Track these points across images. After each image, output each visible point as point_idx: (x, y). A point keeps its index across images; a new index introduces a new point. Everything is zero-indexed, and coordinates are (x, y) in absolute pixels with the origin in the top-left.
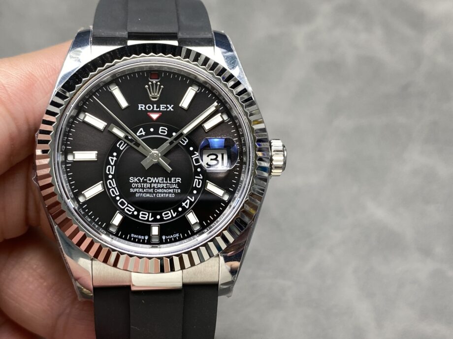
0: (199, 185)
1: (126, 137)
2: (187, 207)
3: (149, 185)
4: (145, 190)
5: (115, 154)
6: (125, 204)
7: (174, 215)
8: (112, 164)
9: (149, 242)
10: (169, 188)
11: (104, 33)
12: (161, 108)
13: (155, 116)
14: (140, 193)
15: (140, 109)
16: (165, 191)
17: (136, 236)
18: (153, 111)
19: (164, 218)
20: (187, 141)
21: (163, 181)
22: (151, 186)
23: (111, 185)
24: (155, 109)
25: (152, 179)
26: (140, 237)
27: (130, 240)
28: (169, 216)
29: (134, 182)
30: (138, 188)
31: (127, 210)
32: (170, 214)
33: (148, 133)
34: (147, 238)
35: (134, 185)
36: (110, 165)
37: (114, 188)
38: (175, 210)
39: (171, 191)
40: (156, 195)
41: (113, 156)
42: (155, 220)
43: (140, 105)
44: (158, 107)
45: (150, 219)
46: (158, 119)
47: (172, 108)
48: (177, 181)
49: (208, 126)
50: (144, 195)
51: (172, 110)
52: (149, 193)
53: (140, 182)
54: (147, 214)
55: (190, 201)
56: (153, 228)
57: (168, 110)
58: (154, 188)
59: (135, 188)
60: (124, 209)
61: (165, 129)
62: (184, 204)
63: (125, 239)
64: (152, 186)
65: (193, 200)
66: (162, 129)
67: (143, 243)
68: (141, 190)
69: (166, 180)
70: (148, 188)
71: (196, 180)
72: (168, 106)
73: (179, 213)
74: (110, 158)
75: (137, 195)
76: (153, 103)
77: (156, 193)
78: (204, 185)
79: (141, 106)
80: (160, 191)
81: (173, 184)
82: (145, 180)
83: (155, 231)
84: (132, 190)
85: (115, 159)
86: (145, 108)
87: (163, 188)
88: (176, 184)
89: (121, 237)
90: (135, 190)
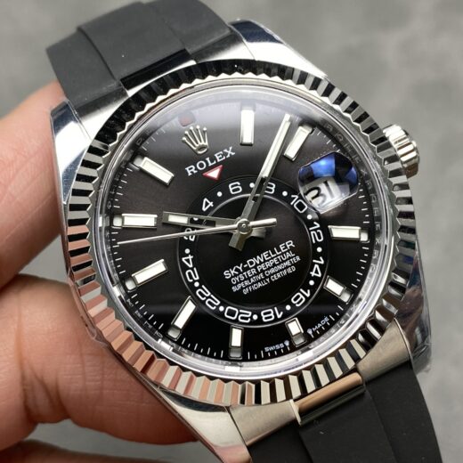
0: (320, 238)
1: (191, 221)
2: (320, 275)
3: (254, 271)
4: (252, 281)
5: (187, 251)
6: (235, 312)
7: (308, 295)
8: (191, 266)
9: (293, 349)
10: (283, 262)
11: (87, 97)
12: (218, 158)
13: (214, 174)
14: (248, 286)
15: (190, 174)
16: (280, 267)
17: (272, 348)
18: (209, 169)
19: (297, 305)
20: (274, 186)
21: (270, 255)
22: (257, 270)
23: (203, 296)
24: (210, 164)
25: (254, 260)
26: (278, 347)
27: (266, 357)
28: (302, 299)
29: (232, 277)
30: (241, 282)
31: (242, 318)
32: (301, 296)
33: (216, 201)
34: (287, 343)
35: (234, 280)
36: (188, 268)
37: (210, 297)
38: (306, 287)
39: (288, 263)
40: (270, 280)
41: (187, 255)
42: (287, 314)
43: (187, 169)
44: (213, 159)
45: (279, 316)
46: (221, 175)
47: (232, 151)
48: (288, 246)
49: (291, 152)
50: (254, 288)
51: (233, 154)
52: (259, 281)
53: (240, 273)
54: (271, 310)
55: (320, 265)
56: (289, 325)
57: (228, 156)
58: (262, 271)
59: (237, 283)
60: (236, 321)
61: (237, 185)
62: (313, 274)
63: (260, 359)
64: (259, 270)
65: (322, 262)
66: (232, 186)
67: (286, 352)
68: (247, 283)
69: (274, 253)
70: (255, 275)
71: (312, 233)
72: (226, 151)
73: (313, 289)
74: (183, 259)
75: (245, 292)
76: (203, 157)
77: (269, 277)
78: (327, 233)
79: (190, 169)
80: (272, 271)
81: (285, 253)
82: (245, 266)
83: (295, 327)
84: (235, 289)
85: (190, 257)
86: (196, 169)
87: (274, 265)
88: (288, 251)
89: (252, 359)
90: (239, 286)
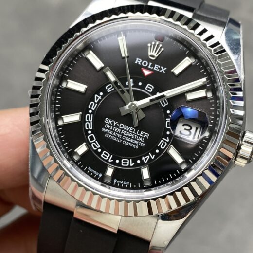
0: (163, 146)
1: (116, 83)
2: (145, 162)
3: (119, 131)
4: (114, 134)
5: (101, 94)
6: (94, 139)
7: (131, 165)
8: (96, 101)
9: (101, 180)
10: (136, 140)
12: (155, 67)
13: (147, 73)
14: (110, 134)
15: (136, 62)
16: (132, 141)
17: (92, 170)
18: (147, 68)
19: (122, 164)
20: (167, 104)
21: (133, 131)
22: (121, 132)
23: (88, 119)
24: (149, 67)
25: (124, 126)
26: (95, 172)
27: (86, 172)
28: (127, 164)
29: (107, 123)
30: (109, 129)
31: (94, 145)
32: (128, 162)
33: (136, 85)
34: (100, 175)
35: (107, 126)
36: (94, 101)
37: (90, 122)
38: (134, 161)
39: (137, 142)
40: (122, 141)
41: (99, 95)
42: (114, 163)
43: (137, 59)
45: (110, 161)
46: (149, 76)
47: (165, 71)
48: (145, 135)
49: (190, 97)
50: (112, 138)
51: (164, 72)
52: (117, 137)
53: (113, 125)
54: (109, 155)
55: (150, 157)
56: (109, 169)
57: (161, 71)
58: (123, 134)
59: (107, 128)
60: (90, 144)
61: (152, 87)
62: (143, 158)
63: (82, 169)
64: (122, 132)
65: (153, 158)
66: (149, 86)
67: (96, 179)
68: (111, 132)
69: (136, 132)
70: (118, 133)
71: (162, 141)
72: (162, 67)
73: (136, 165)
74: (96, 96)
75: (107, 135)
76: (149, 61)
77: (123, 140)
78: (168, 148)
79: (139, 60)
80: (127, 139)
81: (141, 137)
82: (118, 125)
83: (110, 172)
84: (103, 129)
85: (100, 98)
86: (141, 63)
87: (130, 137)
88: (143, 138)
89: (79, 166)
90: (106, 130)
